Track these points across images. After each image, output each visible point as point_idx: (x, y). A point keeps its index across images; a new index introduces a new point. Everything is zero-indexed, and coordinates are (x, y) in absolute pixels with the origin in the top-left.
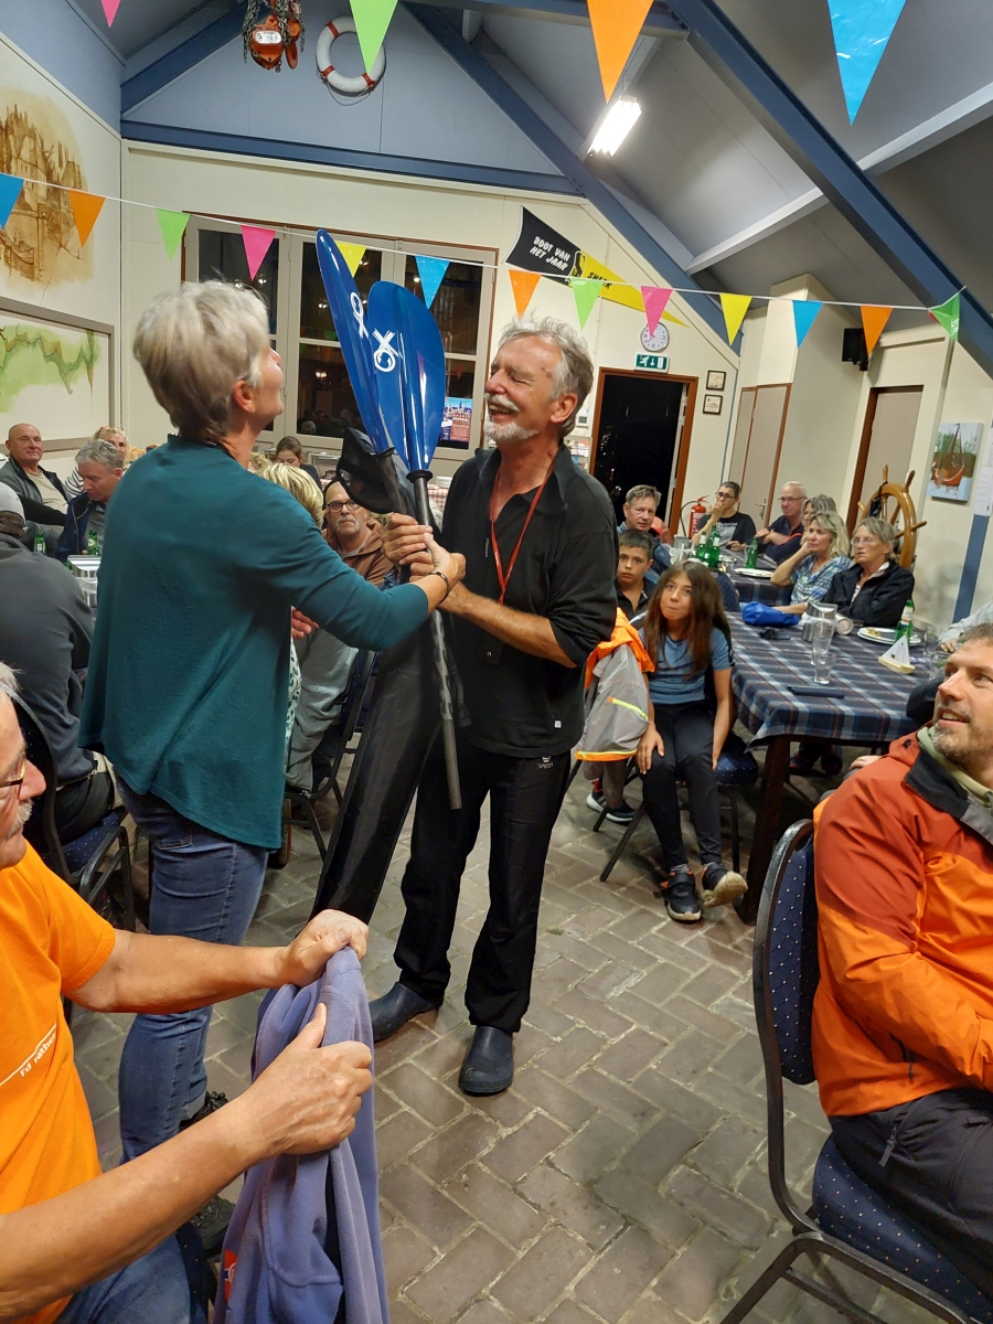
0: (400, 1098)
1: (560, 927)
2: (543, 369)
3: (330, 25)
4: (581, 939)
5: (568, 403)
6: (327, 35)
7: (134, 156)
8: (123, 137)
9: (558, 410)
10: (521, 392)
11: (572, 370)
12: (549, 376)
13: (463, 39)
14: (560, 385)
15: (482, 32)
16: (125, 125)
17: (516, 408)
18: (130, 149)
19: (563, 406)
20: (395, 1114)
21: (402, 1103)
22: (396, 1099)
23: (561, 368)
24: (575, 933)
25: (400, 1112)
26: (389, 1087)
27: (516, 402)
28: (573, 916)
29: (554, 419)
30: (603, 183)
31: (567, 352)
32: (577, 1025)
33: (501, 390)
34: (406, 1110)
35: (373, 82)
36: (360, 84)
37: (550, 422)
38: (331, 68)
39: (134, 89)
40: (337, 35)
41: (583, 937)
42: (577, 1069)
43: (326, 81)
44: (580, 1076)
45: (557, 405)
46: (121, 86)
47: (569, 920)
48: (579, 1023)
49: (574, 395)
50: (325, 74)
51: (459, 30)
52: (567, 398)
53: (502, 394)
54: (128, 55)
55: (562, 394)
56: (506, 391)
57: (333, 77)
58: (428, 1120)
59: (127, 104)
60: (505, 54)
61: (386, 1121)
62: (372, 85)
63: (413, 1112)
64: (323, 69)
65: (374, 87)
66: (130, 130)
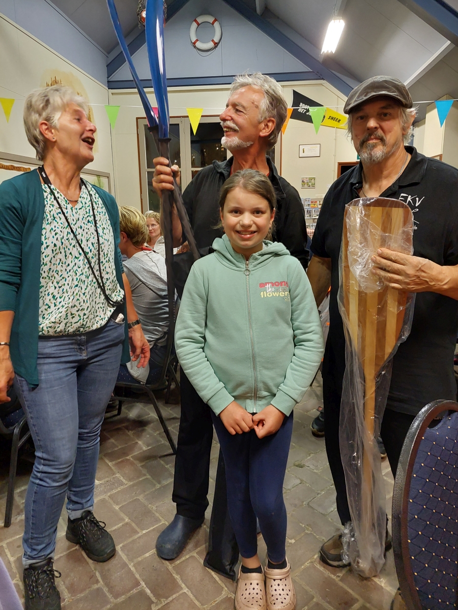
0: (183, 581)
1: (303, 463)
2: (253, 103)
3: (195, 21)
4: (315, 471)
5: (270, 124)
6: (194, 25)
7: (115, 96)
8: (109, 89)
9: (264, 129)
10: (240, 119)
11: (271, 103)
12: (257, 107)
13: (258, 15)
14: (264, 112)
15: (267, 10)
16: (109, 83)
17: (237, 128)
18: (112, 94)
19: (267, 126)
20: (177, 594)
21: (183, 586)
22: (180, 582)
23: (264, 103)
24: (312, 467)
25: (181, 592)
26: (177, 573)
27: (237, 124)
28: (312, 455)
29: (263, 134)
30: (333, 71)
31: (267, 92)
32: (306, 531)
33: (230, 118)
34: (185, 591)
35: (216, 43)
36: (211, 45)
37: (260, 137)
38: (197, 40)
39: (112, 67)
40: (199, 24)
41: (317, 470)
42: (302, 565)
43: (195, 47)
44: (304, 569)
45: (263, 125)
46: (107, 66)
47: (309, 457)
48: (308, 530)
49: (273, 119)
50: (194, 43)
51: (256, 11)
52: (269, 121)
53: (230, 120)
54: (109, 53)
55: (265, 118)
56: (232, 119)
57: (198, 44)
58: (198, 601)
59: (110, 74)
60: (278, 18)
61: (171, 599)
62: (216, 45)
63: (190, 594)
64: (193, 42)
65: (218, 45)
66: (112, 85)
